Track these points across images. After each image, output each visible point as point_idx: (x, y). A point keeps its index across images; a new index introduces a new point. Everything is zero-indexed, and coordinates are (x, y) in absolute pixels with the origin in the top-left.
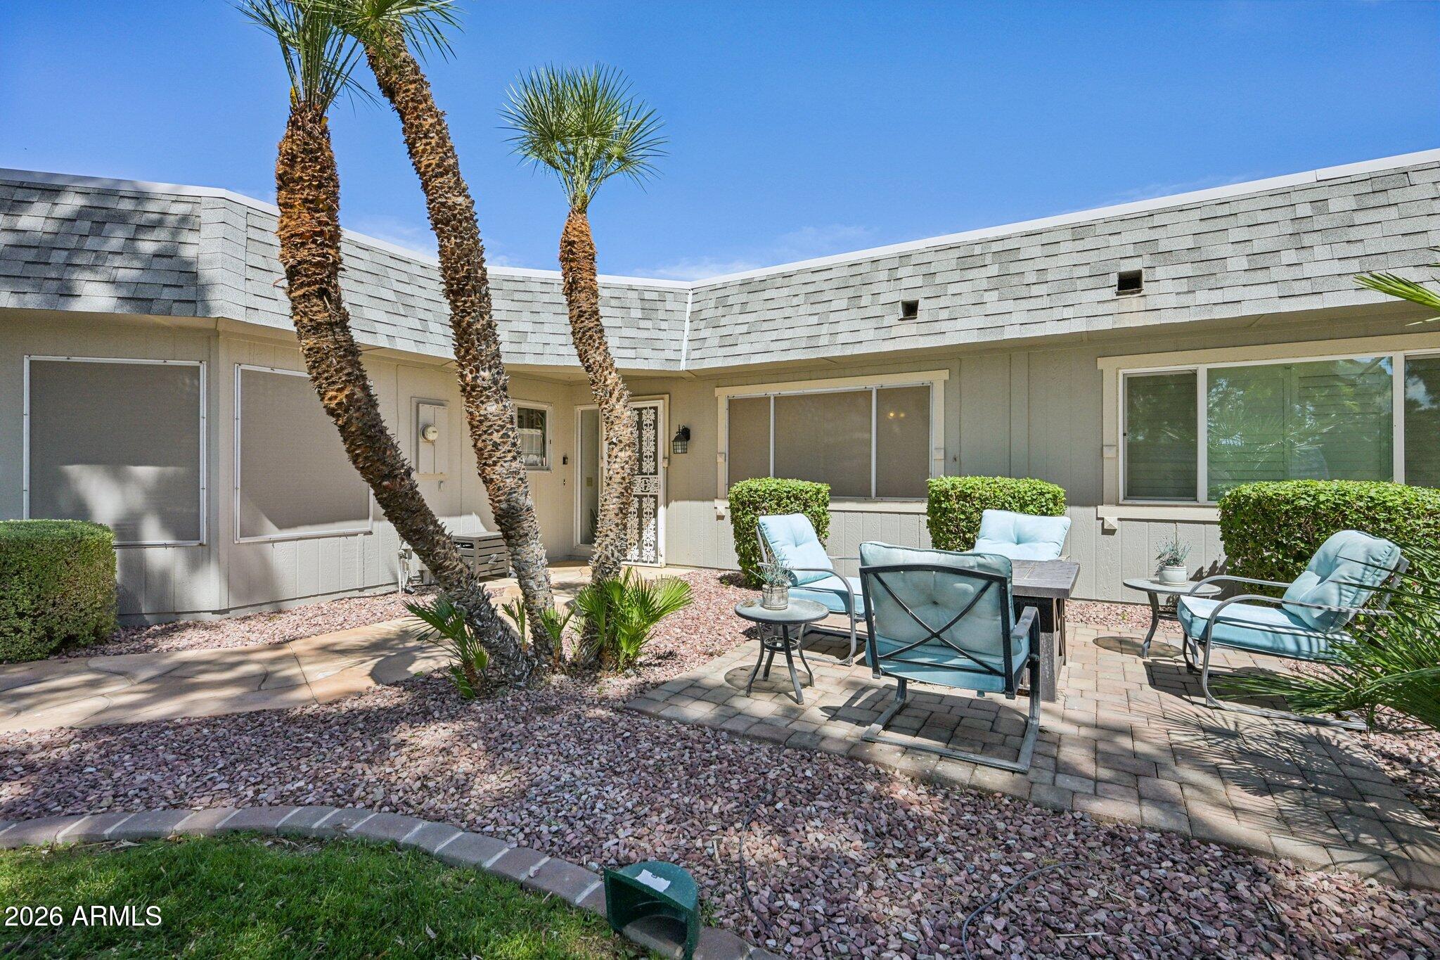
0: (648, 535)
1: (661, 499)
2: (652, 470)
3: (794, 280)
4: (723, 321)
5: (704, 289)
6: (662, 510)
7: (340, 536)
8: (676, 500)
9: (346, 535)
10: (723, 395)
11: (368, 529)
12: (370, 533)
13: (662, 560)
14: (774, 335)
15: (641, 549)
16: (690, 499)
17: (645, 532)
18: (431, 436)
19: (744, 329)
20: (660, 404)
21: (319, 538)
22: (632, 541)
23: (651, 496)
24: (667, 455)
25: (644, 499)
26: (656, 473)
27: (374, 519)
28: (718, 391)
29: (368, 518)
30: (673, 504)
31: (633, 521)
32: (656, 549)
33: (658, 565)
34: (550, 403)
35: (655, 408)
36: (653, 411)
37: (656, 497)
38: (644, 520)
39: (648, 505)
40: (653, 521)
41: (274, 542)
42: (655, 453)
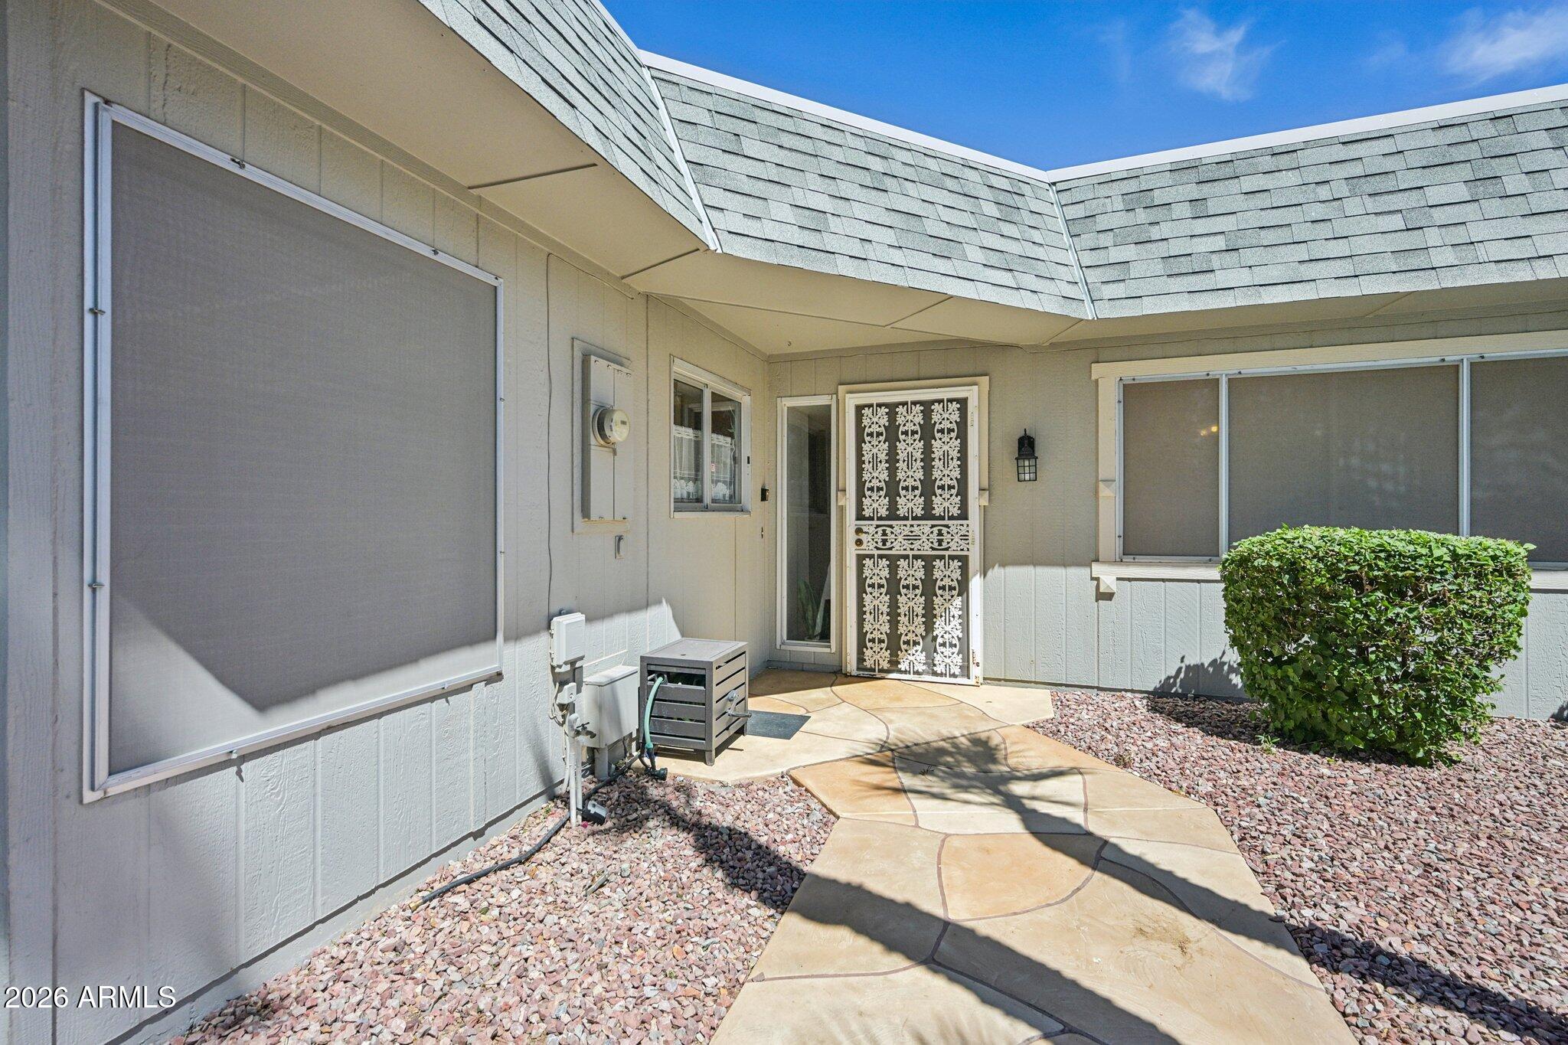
0: (946, 629)
1: (975, 563)
2: (955, 511)
3: (1303, 157)
4: (1155, 233)
5: (1082, 182)
6: (976, 584)
7: (433, 699)
8: (1003, 565)
9: (445, 694)
10: (1110, 377)
11: (491, 668)
12: (499, 676)
13: (975, 671)
14: (1302, 252)
15: (930, 653)
16: (1035, 562)
17: (939, 623)
18: (618, 433)
19: (1220, 243)
20: (974, 394)
21: (379, 715)
22: (911, 637)
23: (952, 558)
24: (985, 485)
25: (937, 563)
26: (964, 516)
27: (506, 639)
28: (1097, 370)
29: (494, 637)
30: (996, 572)
31: (911, 602)
32: (965, 651)
33: (972, 681)
34: (749, 392)
35: (963, 403)
36: (955, 406)
37: (964, 560)
38: (937, 601)
39: (946, 573)
40: (958, 601)
41: (244, 758)
42: (963, 481)
